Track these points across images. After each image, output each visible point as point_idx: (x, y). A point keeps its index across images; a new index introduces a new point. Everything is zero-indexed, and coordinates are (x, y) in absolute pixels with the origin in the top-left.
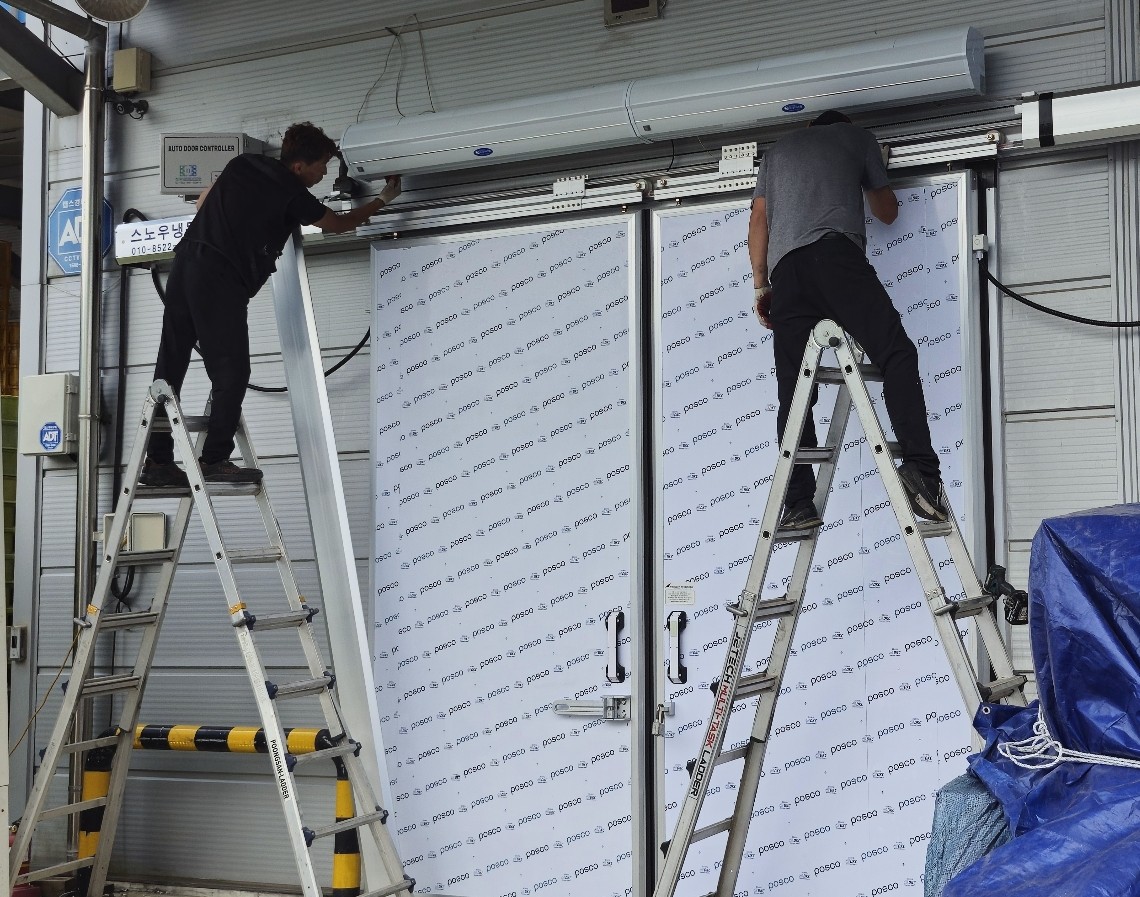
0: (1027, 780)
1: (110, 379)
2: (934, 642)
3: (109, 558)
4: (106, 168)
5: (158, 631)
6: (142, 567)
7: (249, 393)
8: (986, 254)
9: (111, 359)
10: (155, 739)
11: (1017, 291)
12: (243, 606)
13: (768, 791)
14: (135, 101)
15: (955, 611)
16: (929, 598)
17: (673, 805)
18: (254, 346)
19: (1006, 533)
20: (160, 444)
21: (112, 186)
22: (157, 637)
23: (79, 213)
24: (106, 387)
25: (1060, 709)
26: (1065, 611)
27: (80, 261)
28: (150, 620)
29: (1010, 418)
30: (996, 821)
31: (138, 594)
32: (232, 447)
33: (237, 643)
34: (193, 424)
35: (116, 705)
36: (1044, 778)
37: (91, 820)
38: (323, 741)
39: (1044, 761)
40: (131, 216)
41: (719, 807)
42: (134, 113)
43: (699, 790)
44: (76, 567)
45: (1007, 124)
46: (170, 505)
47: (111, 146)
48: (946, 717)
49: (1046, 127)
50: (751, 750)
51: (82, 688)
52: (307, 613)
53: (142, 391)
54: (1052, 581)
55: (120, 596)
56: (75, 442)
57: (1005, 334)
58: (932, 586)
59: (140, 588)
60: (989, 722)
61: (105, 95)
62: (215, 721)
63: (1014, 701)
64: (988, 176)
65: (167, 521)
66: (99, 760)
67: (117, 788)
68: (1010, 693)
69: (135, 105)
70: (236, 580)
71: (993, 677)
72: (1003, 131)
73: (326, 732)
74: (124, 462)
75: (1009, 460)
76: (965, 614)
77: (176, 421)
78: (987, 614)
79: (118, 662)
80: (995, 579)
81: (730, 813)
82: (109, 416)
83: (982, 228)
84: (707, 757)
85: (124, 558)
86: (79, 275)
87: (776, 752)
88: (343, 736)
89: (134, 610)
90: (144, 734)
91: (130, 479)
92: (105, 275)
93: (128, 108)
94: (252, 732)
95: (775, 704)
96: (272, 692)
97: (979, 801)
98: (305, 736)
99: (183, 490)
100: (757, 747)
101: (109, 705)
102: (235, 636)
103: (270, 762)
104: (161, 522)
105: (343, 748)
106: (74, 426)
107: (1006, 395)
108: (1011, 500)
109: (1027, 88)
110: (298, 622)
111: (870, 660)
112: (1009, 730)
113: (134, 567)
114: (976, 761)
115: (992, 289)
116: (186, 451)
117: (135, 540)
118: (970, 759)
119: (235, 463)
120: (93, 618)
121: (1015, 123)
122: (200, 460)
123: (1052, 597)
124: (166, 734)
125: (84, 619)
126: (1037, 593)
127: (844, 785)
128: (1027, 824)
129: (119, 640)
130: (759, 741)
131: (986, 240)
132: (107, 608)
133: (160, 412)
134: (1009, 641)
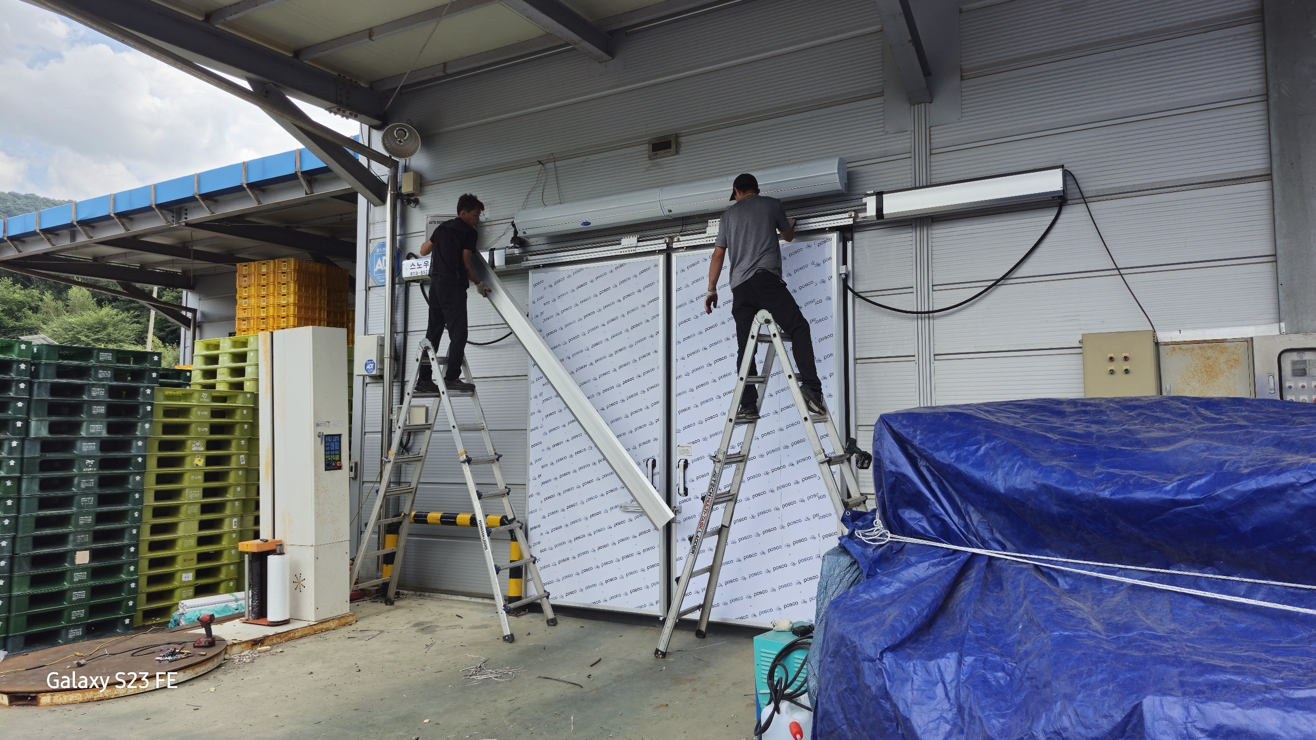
0: (871, 550)
1: (399, 338)
2: (817, 478)
3: (399, 428)
4: (398, 232)
5: (423, 464)
6: (415, 432)
7: (467, 345)
8: (847, 275)
9: (400, 328)
10: (420, 519)
11: (863, 295)
12: (466, 452)
13: (730, 552)
14: (413, 198)
15: (830, 461)
16: (816, 455)
17: (681, 559)
18: (470, 323)
19: (856, 422)
20: (425, 371)
21: (400, 240)
22: (422, 467)
23: (385, 255)
24: (397, 342)
25: (890, 513)
26: (893, 462)
27: (385, 279)
28: (419, 459)
29: (858, 361)
30: (855, 571)
31: (412, 446)
32: (460, 372)
33: (463, 471)
34: (442, 361)
35: (402, 502)
36: (881, 549)
37: (389, 559)
38: (504, 521)
39: (880, 540)
40: (410, 256)
41: (705, 560)
42: (412, 205)
43: (695, 551)
44: (382, 432)
45: (860, 207)
46: (429, 402)
47: (400, 221)
48: (824, 516)
49: (879, 209)
50: (721, 531)
51: (386, 492)
52: (497, 457)
53: (417, 343)
54: (885, 446)
55: (404, 447)
56: (382, 370)
57: (856, 317)
58: (818, 448)
59: (413, 443)
60: (850, 520)
61: (398, 195)
62: (451, 511)
63: (861, 509)
64: (848, 235)
65: (427, 409)
66: (393, 529)
67: (402, 543)
68: (858, 505)
69: (413, 200)
70: (462, 439)
71: (849, 496)
72: (856, 212)
73: (506, 517)
74: (406, 379)
75: (858, 384)
76: (835, 463)
77: (433, 359)
78: (846, 463)
79: (402, 480)
80: (851, 445)
81: (711, 564)
82: (399, 357)
83: (845, 262)
84: (699, 534)
85: (407, 428)
86: (384, 286)
87: (734, 532)
88: (514, 519)
89: (410, 453)
90: (415, 516)
91: (410, 387)
92: (397, 286)
93: (409, 202)
94: (468, 516)
95: (734, 508)
96: (480, 496)
97: (845, 561)
98: (495, 519)
99: (437, 394)
100: (725, 530)
101: (397, 501)
102: (462, 468)
103: (478, 531)
104: (424, 410)
105: (515, 525)
106: (382, 361)
107: (857, 349)
108: (858, 404)
109: (870, 189)
110: (492, 461)
111: (783, 486)
112: (860, 524)
113: (411, 432)
114: (844, 540)
115: (850, 294)
116: (438, 375)
117: (411, 418)
118: (839, 538)
119: (462, 381)
120: (392, 457)
121: (863, 207)
122: (445, 379)
123: (885, 455)
124: (426, 516)
125: (387, 458)
126: (876, 452)
127: (770, 550)
128: (872, 573)
129: (403, 469)
130: (726, 527)
131: (847, 268)
132: (399, 453)
133: (425, 355)
134: (857, 477)
